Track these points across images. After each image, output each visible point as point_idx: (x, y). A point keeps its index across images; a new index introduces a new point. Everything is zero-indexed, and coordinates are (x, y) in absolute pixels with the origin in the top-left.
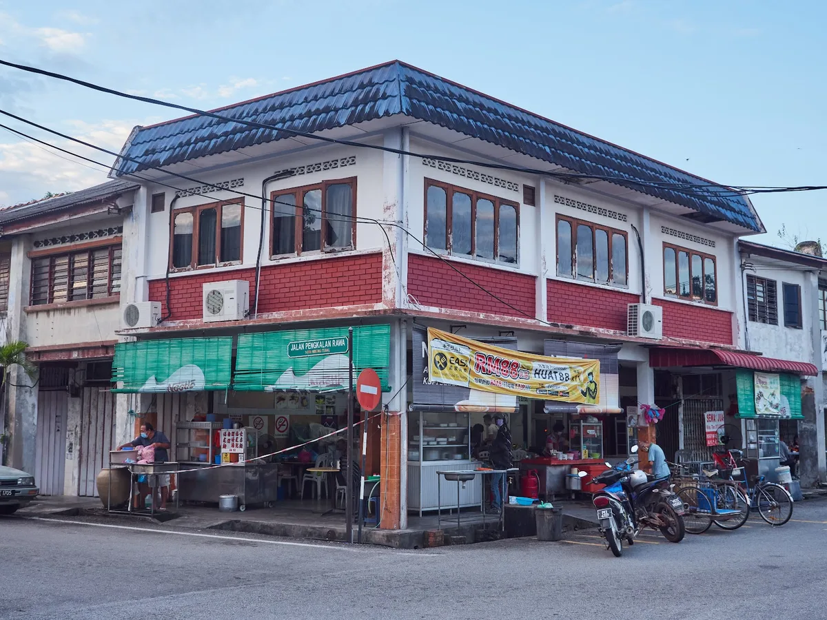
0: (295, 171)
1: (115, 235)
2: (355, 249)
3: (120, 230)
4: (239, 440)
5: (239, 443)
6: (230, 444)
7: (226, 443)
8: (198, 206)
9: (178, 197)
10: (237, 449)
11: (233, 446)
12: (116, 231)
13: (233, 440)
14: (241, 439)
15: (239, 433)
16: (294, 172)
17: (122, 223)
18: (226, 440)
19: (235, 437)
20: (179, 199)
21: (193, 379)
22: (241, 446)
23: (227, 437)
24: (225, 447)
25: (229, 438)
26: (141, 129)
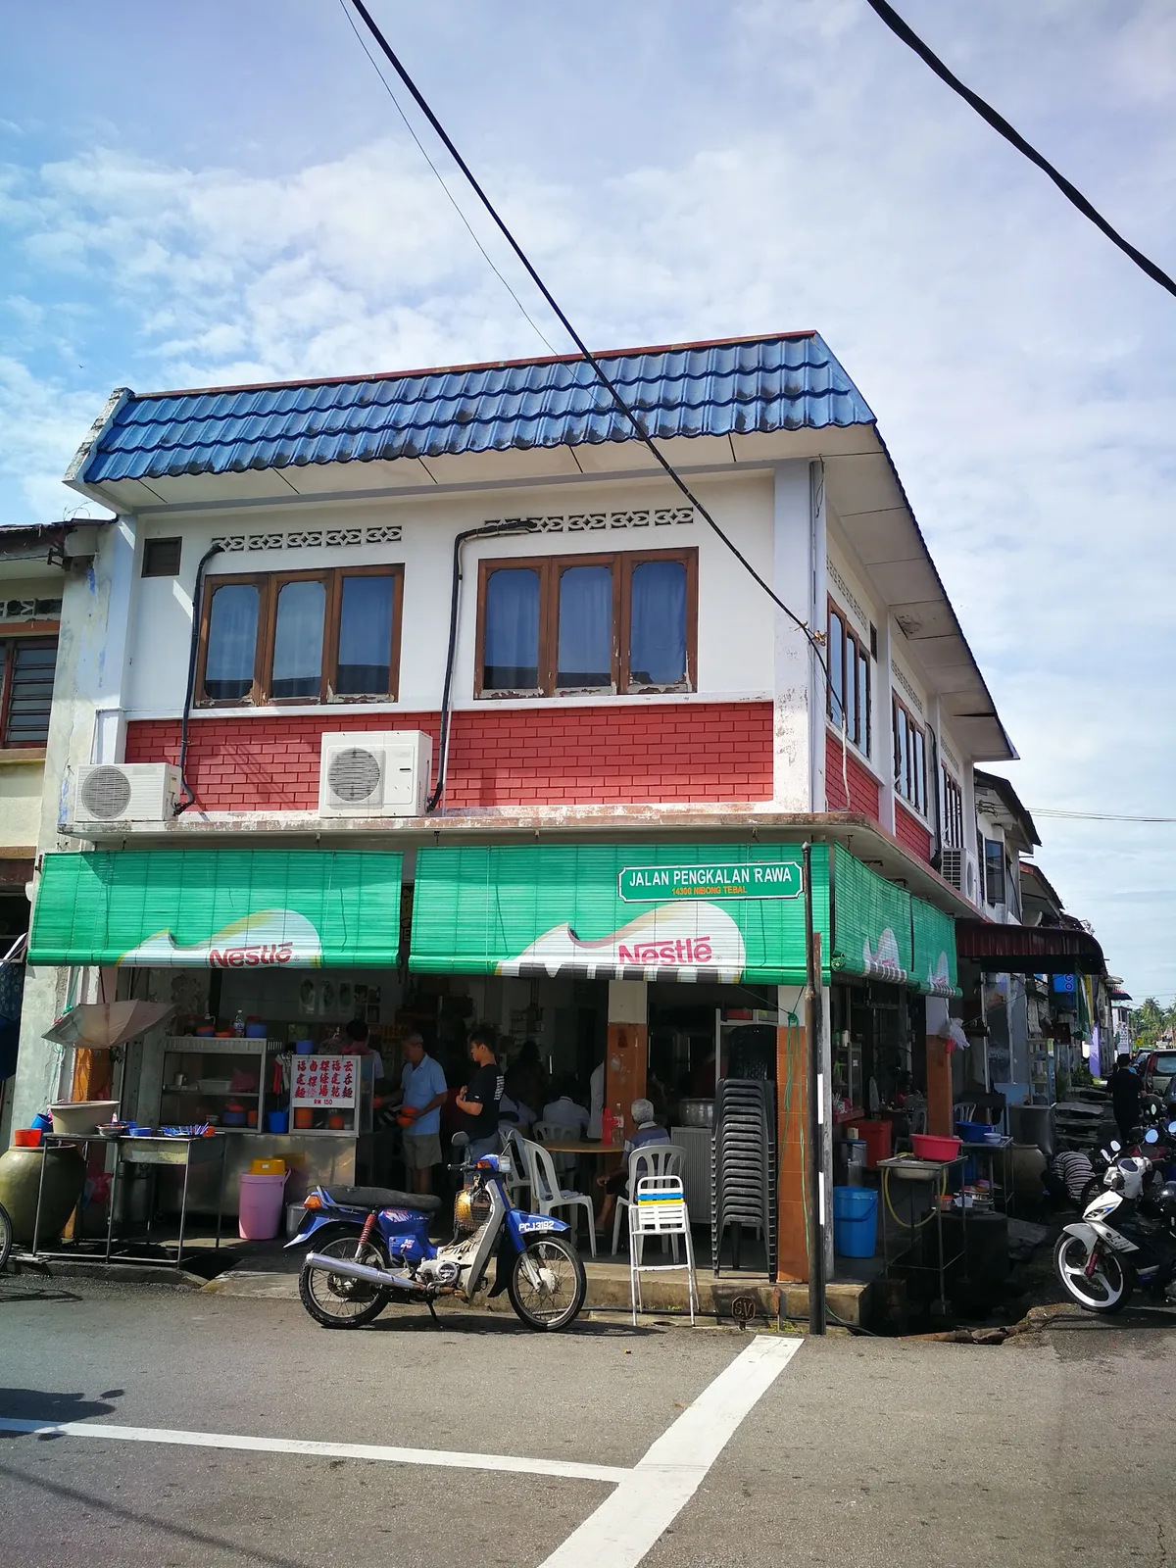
0: (539, 523)
1: (27, 618)
2: (695, 690)
3: (54, 606)
4: (341, 1079)
5: (342, 1086)
6: (317, 1088)
7: (306, 1087)
8: (273, 573)
9: (217, 549)
10: (334, 1099)
11: (324, 1092)
12: (29, 608)
13: (324, 1079)
14: (349, 1077)
15: (342, 1064)
16: (535, 525)
17: (61, 591)
18: (306, 1079)
19: (331, 1073)
20: (220, 554)
21: (286, 941)
22: (347, 1093)
23: (308, 1074)
24: (300, 1094)
25: (313, 1074)
26: (132, 400)
